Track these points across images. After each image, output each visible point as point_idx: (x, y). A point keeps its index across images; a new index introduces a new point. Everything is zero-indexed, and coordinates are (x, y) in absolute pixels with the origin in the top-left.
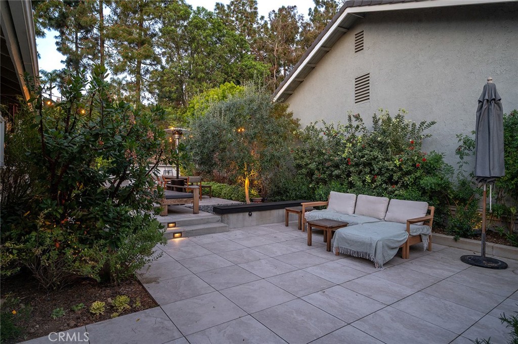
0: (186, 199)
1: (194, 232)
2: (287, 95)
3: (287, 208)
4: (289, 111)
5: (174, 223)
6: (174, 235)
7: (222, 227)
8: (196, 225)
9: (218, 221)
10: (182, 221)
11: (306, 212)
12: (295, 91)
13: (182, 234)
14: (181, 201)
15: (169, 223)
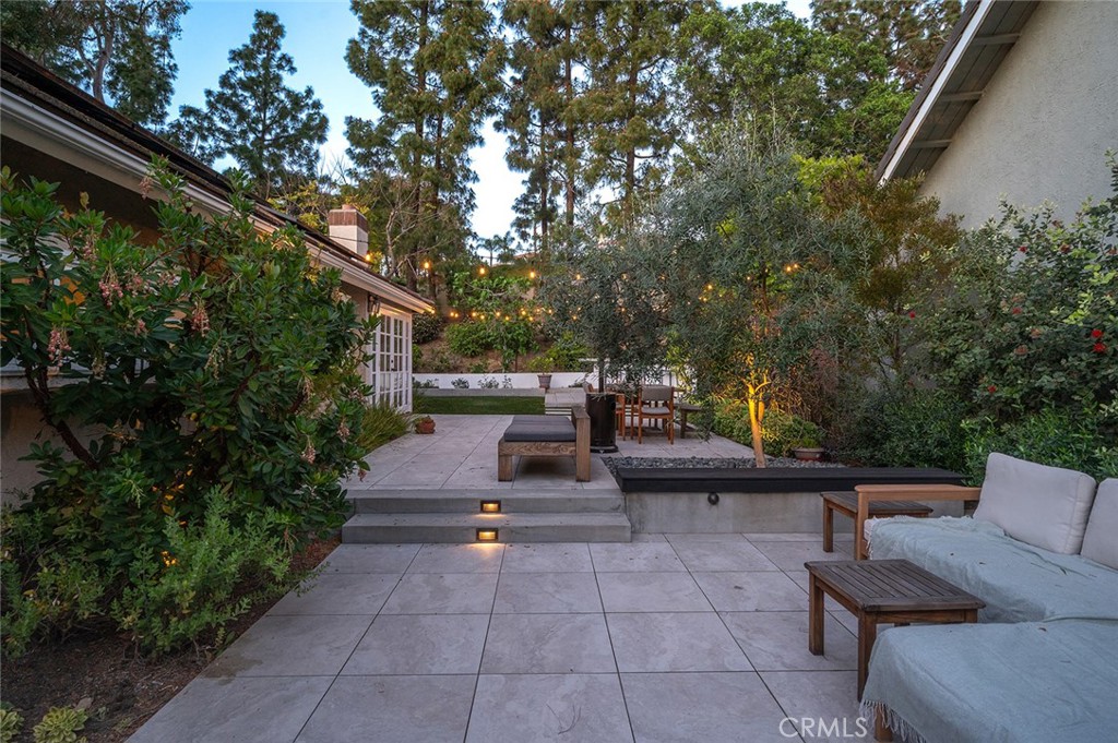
0: (556, 445)
1: (531, 531)
2: (930, 153)
3: (829, 495)
4: (926, 197)
5: (498, 502)
6: (478, 535)
7: (609, 528)
8: (553, 512)
9: (616, 509)
10: (518, 500)
11: (870, 516)
12: (956, 136)
13: (498, 533)
14: (544, 447)
15: (484, 502)
